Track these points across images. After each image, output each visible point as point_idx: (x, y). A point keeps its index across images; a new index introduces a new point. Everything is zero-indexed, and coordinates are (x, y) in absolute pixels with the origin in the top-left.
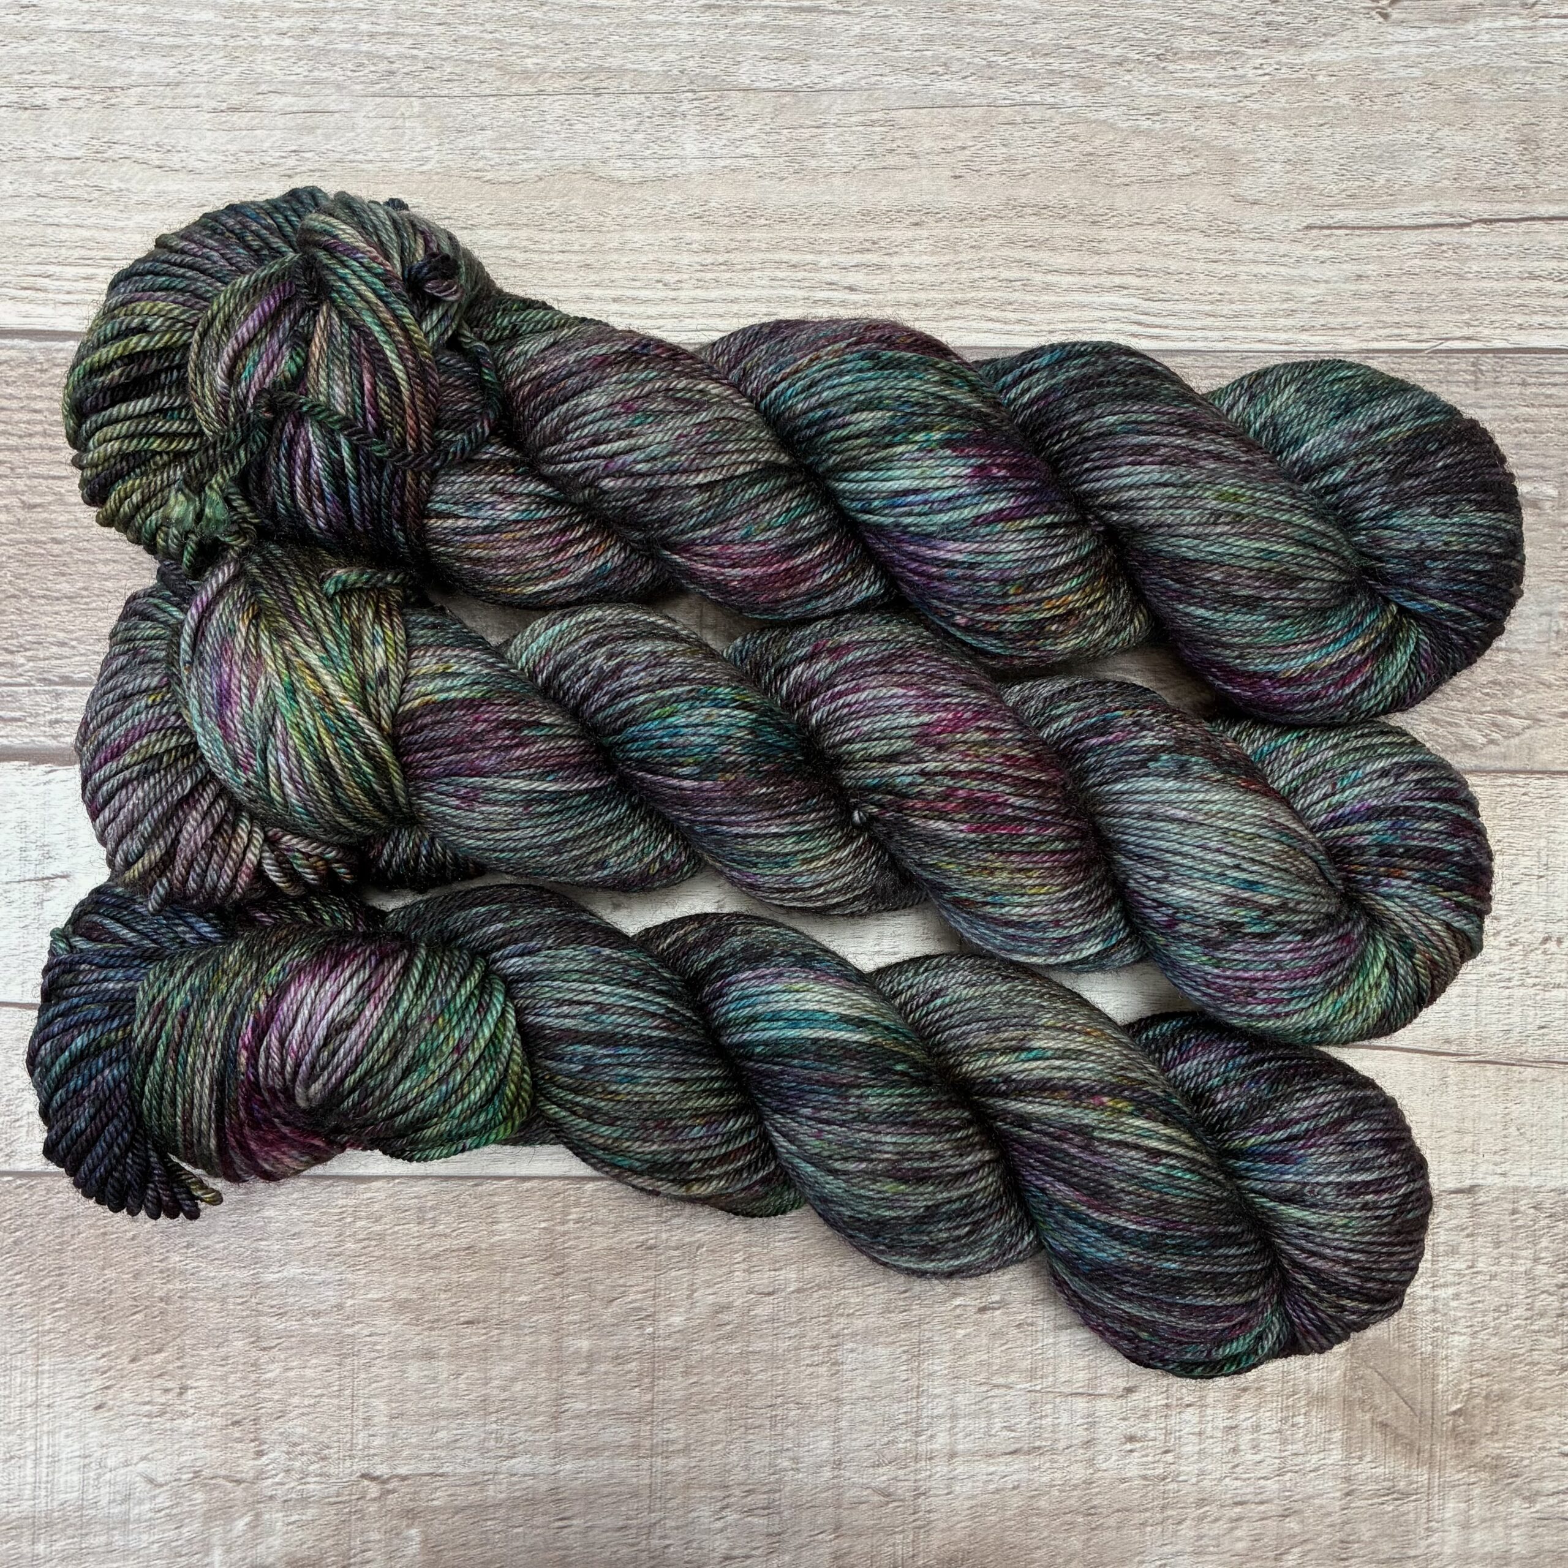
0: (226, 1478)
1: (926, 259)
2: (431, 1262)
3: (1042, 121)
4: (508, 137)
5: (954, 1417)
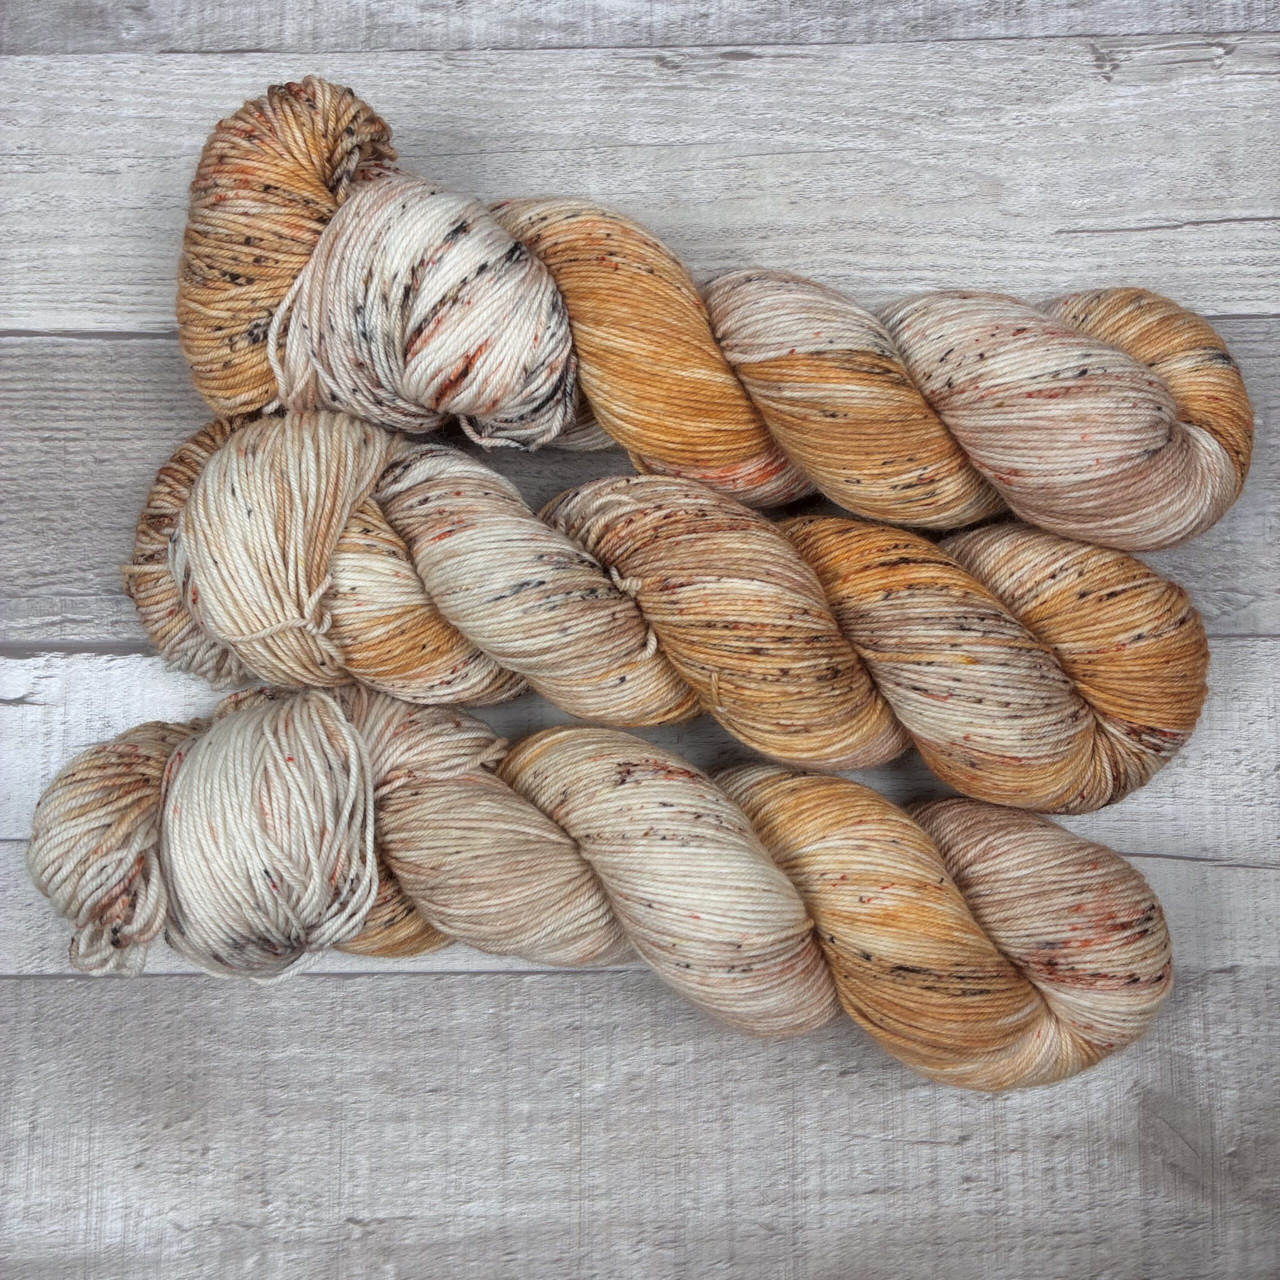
0: (238, 1223)
2: (402, 1042)
3: (855, 161)
5: (823, 1162)
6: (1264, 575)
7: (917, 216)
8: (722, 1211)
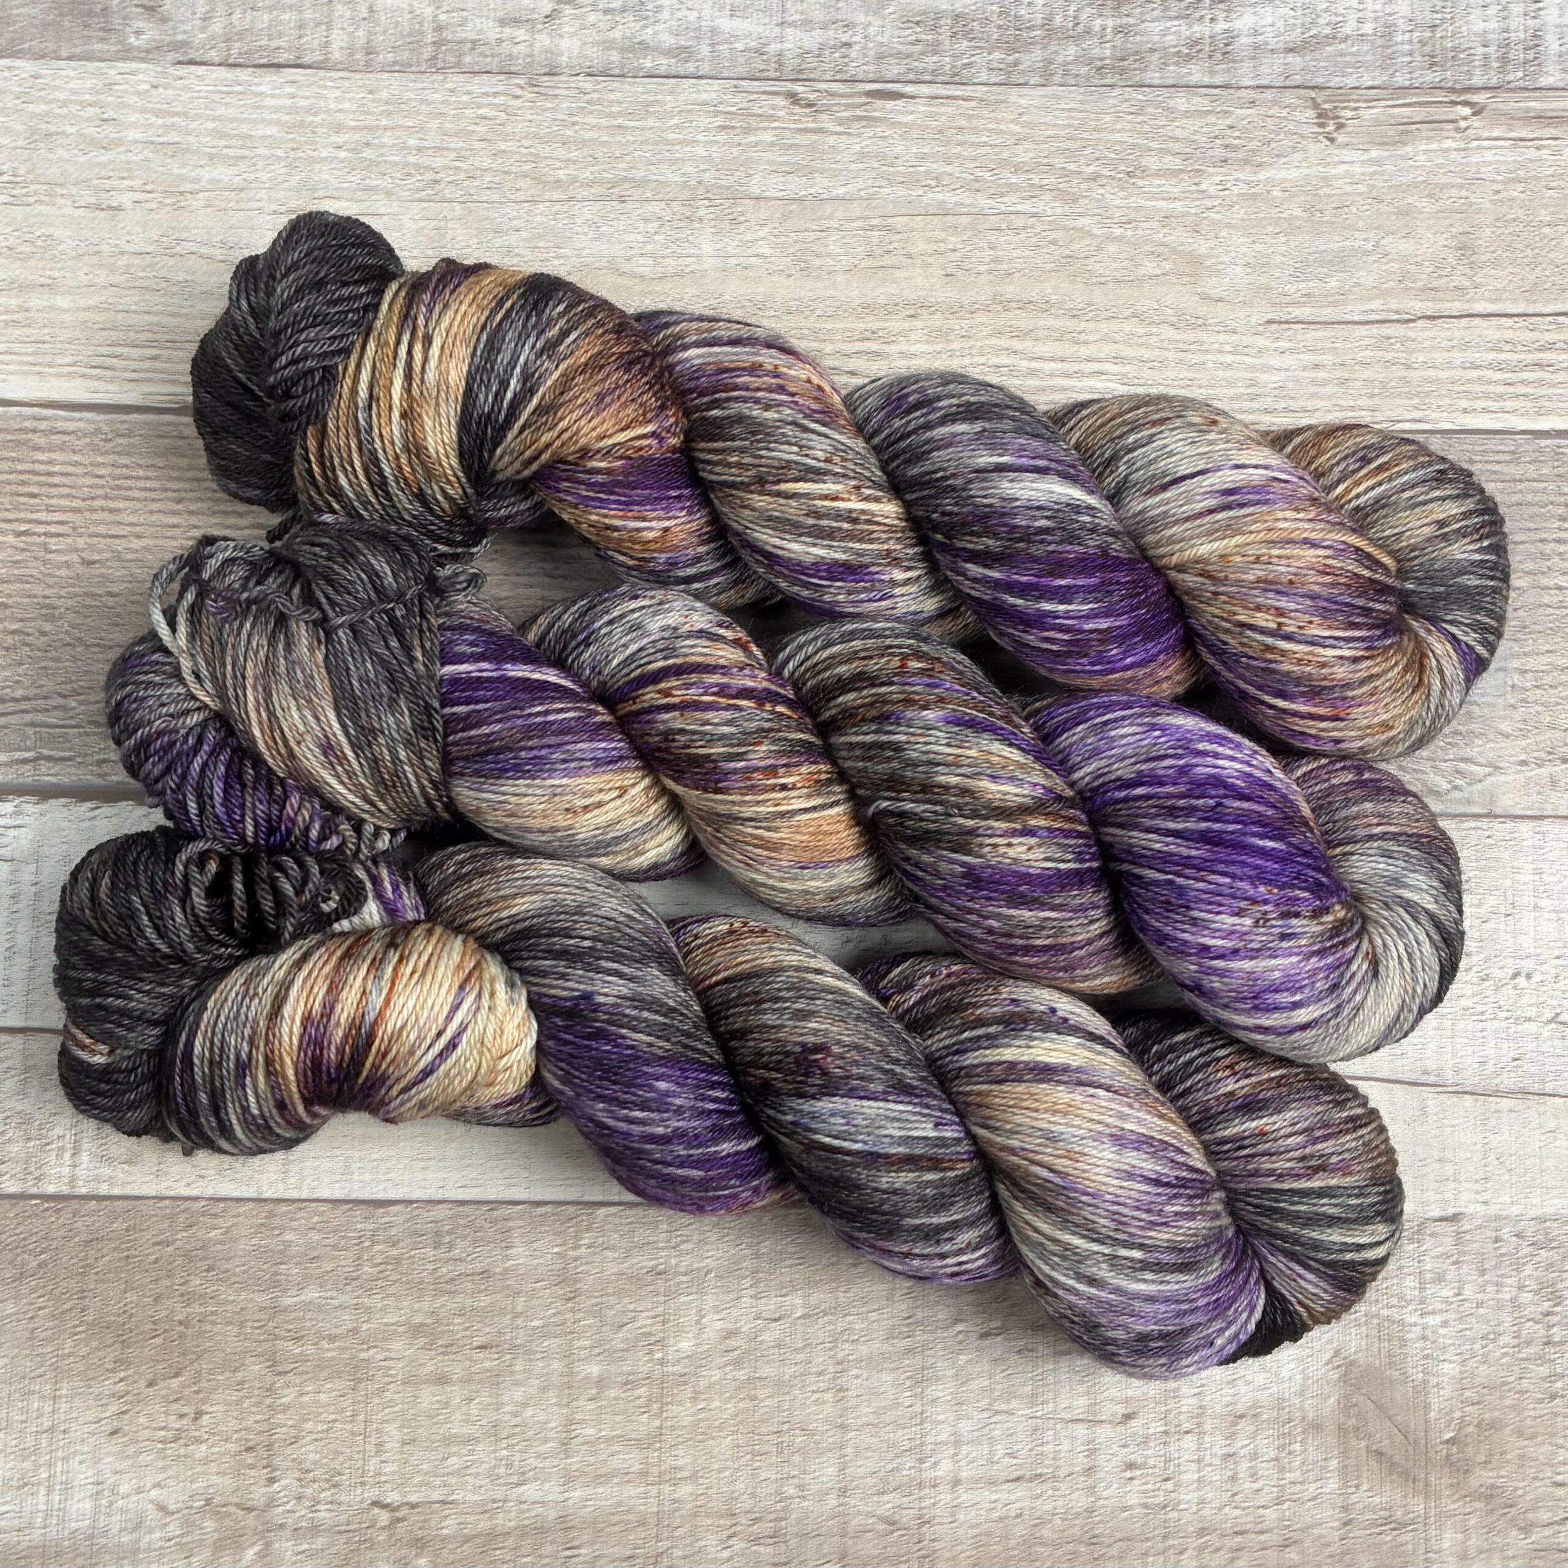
0: (237, 1505)
2: (445, 1287)
3: (1025, 228)
4: (540, 237)
5: (957, 1443)
6: (1504, 743)
7: (1098, 296)
8: (832, 1501)
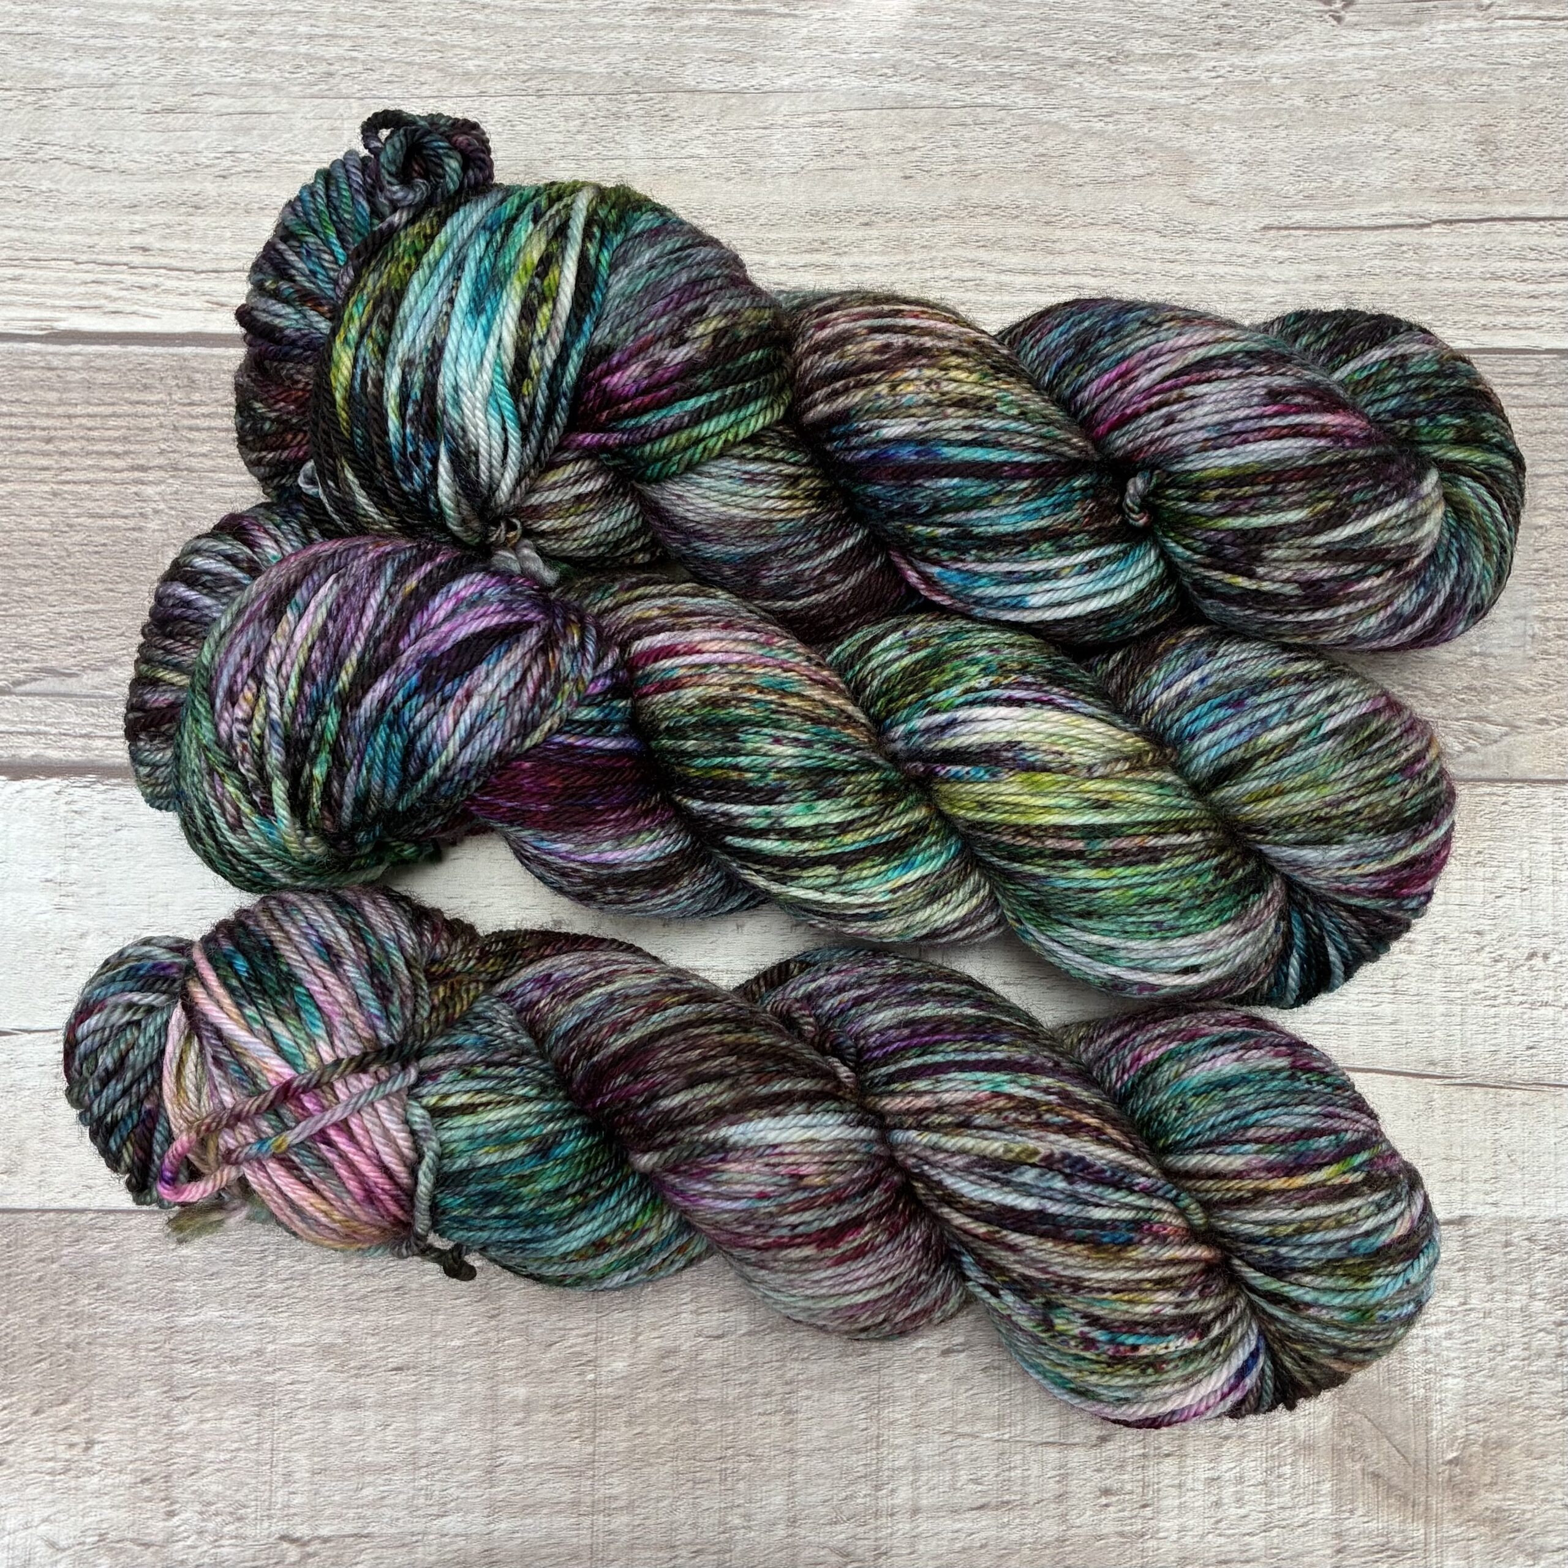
0: (132, 1540)
1: (876, 259)
2: (358, 1304)
3: (993, 122)
5: (916, 1469)
6: (1521, 699)
7: (1075, 201)
8: (781, 1531)
